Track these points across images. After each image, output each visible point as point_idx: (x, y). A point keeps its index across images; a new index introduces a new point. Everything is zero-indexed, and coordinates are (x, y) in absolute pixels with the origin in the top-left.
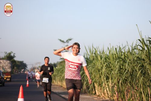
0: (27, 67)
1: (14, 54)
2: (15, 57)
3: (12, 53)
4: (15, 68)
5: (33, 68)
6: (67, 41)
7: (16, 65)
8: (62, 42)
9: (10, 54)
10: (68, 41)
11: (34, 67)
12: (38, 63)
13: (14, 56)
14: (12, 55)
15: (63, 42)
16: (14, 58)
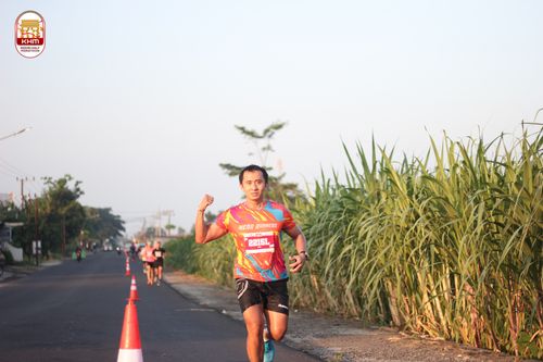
0: (123, 229)
1: (77, 183)
2: (82, 193)
3: (70, 179)
4: (82, 232)
5: (145, 231)
6: (267, 131)
7: (84, 224)
8: (248, 137)
9: (62, 182)
10: (269, 133)
11: (150, 229)
12: (165, 213)
13: (78, 190)
14: (71, 186)
15: (252, 134)
16: (78, 196)
